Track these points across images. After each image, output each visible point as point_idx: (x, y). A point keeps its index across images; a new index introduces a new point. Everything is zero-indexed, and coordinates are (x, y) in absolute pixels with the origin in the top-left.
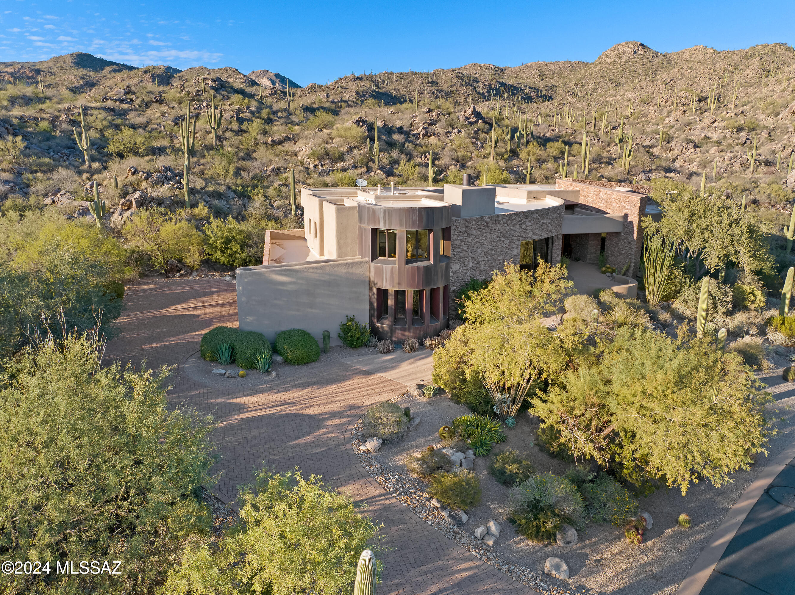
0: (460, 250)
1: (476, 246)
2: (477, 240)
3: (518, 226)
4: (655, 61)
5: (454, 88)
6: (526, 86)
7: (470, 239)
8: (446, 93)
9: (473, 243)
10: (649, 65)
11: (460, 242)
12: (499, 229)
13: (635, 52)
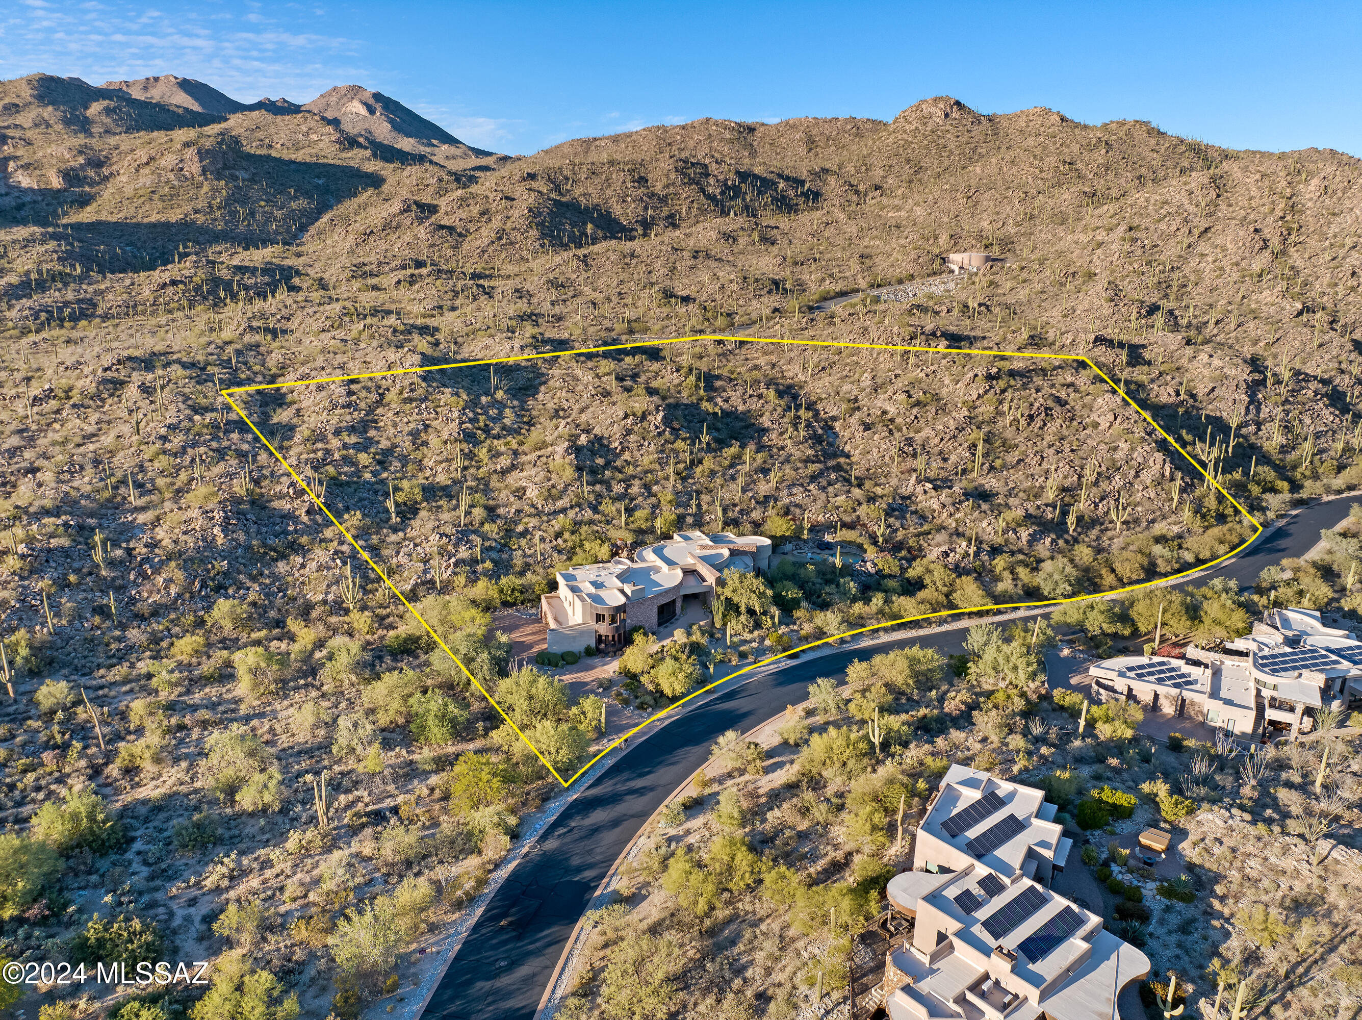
0: (630, 615)
4: (977, 130)
5: (671, 189)
6: (780, 176)
7: (635, 610)
8: (659, 198)
10: (966, 138)
11: (630, 612)
12: (647, 604)
13: (947, 115)
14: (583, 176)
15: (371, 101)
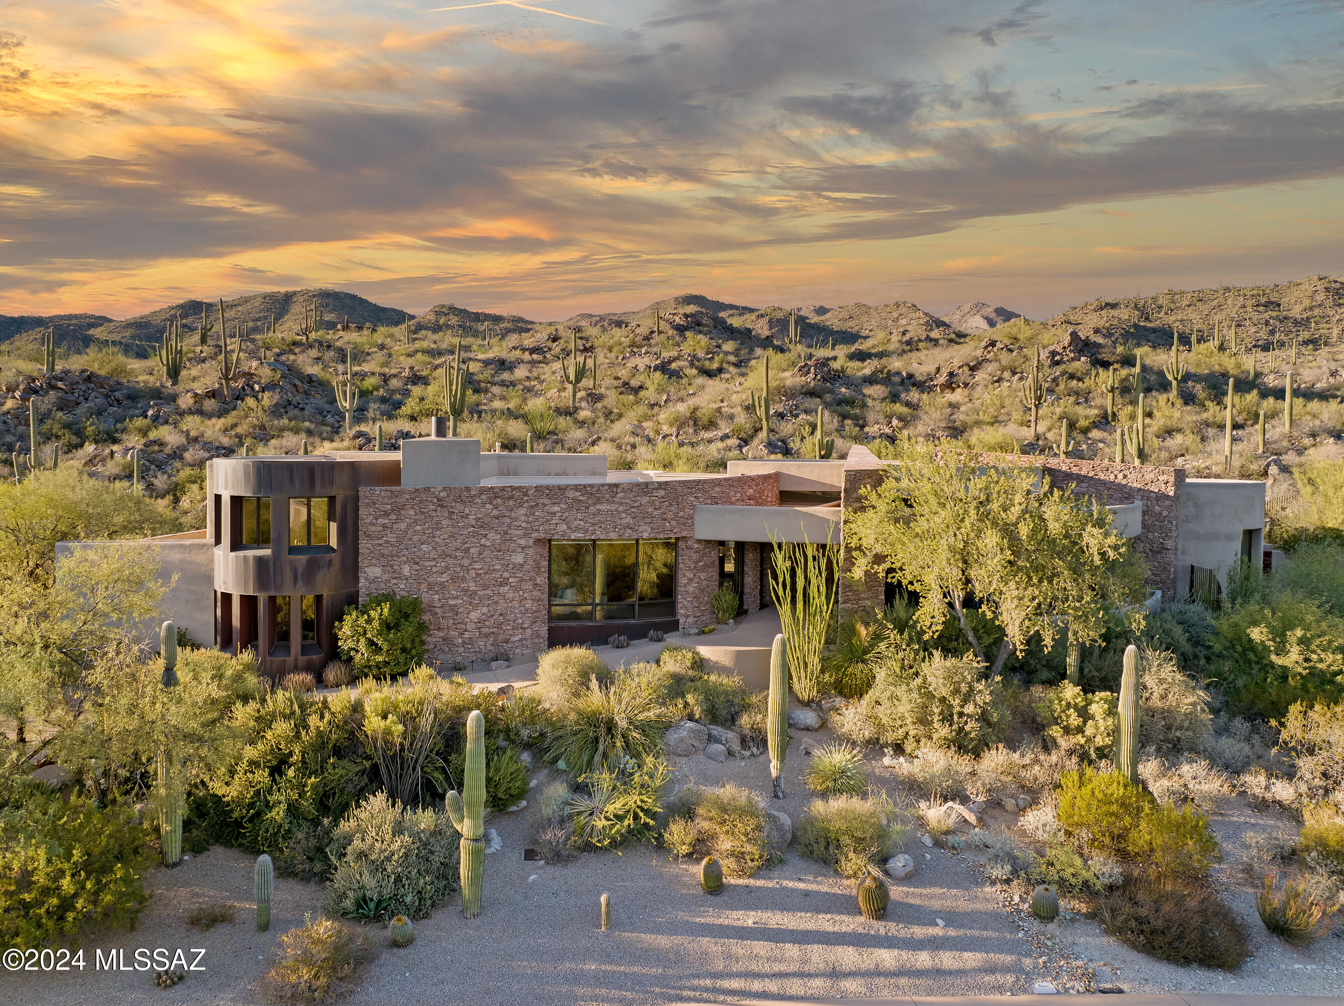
0: (380, 542)
1: (415, 538)
2: (418, 528)
3: (523, 511)
7: (403, 526)
9: (410, 532)
11: (381, 529)
12: (473, 513)
14: (1186, 302)
15: (993, 316)
